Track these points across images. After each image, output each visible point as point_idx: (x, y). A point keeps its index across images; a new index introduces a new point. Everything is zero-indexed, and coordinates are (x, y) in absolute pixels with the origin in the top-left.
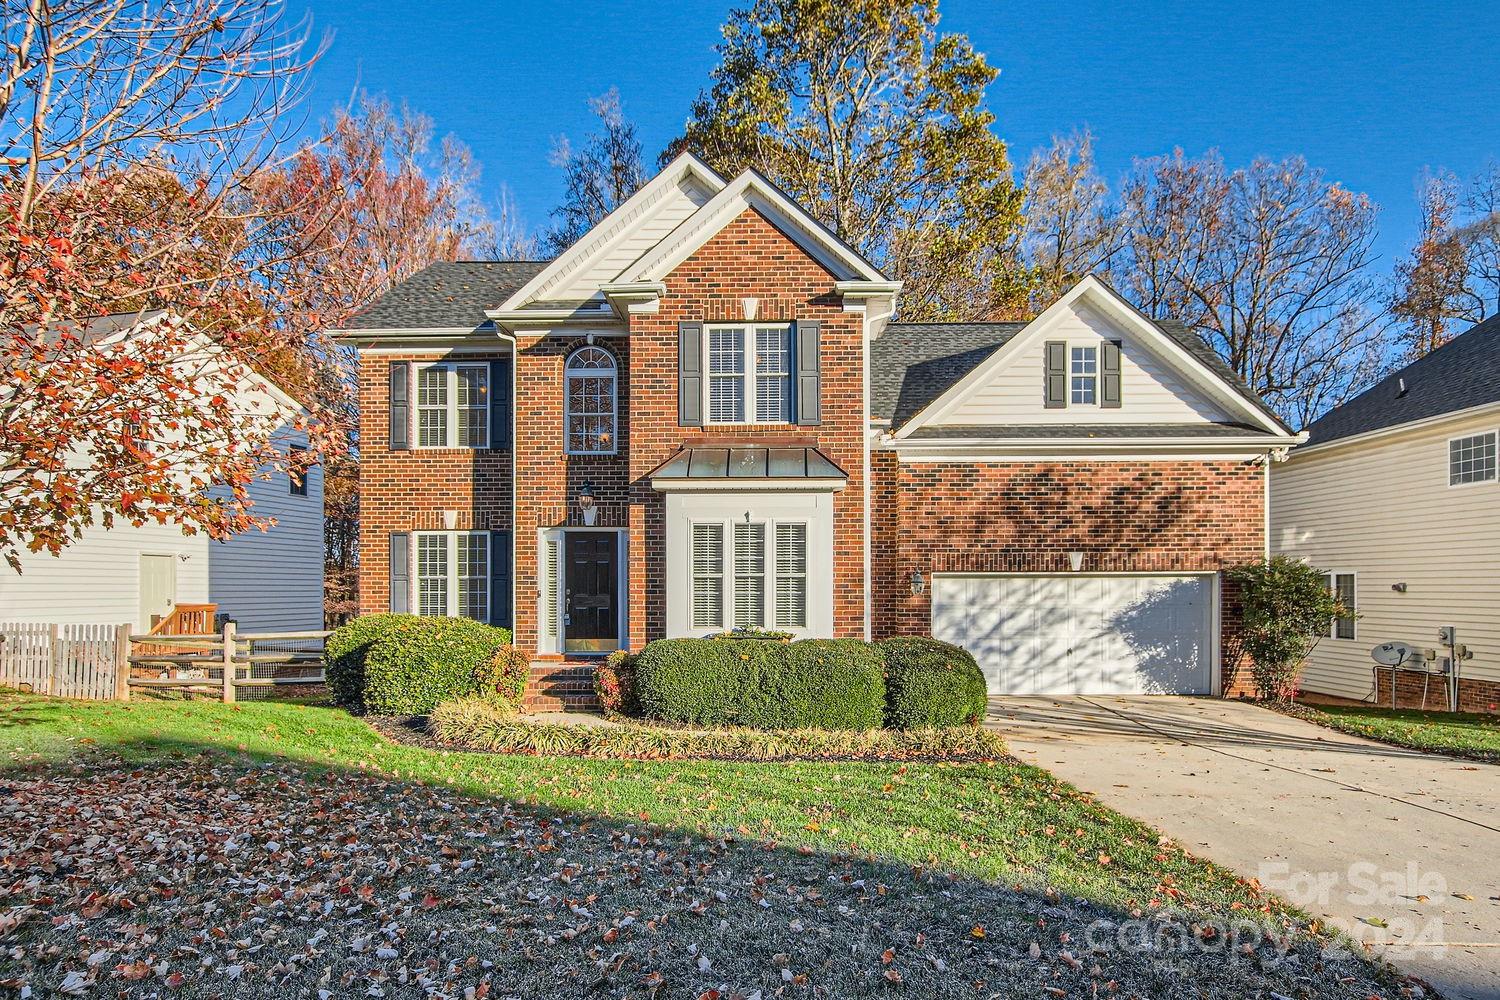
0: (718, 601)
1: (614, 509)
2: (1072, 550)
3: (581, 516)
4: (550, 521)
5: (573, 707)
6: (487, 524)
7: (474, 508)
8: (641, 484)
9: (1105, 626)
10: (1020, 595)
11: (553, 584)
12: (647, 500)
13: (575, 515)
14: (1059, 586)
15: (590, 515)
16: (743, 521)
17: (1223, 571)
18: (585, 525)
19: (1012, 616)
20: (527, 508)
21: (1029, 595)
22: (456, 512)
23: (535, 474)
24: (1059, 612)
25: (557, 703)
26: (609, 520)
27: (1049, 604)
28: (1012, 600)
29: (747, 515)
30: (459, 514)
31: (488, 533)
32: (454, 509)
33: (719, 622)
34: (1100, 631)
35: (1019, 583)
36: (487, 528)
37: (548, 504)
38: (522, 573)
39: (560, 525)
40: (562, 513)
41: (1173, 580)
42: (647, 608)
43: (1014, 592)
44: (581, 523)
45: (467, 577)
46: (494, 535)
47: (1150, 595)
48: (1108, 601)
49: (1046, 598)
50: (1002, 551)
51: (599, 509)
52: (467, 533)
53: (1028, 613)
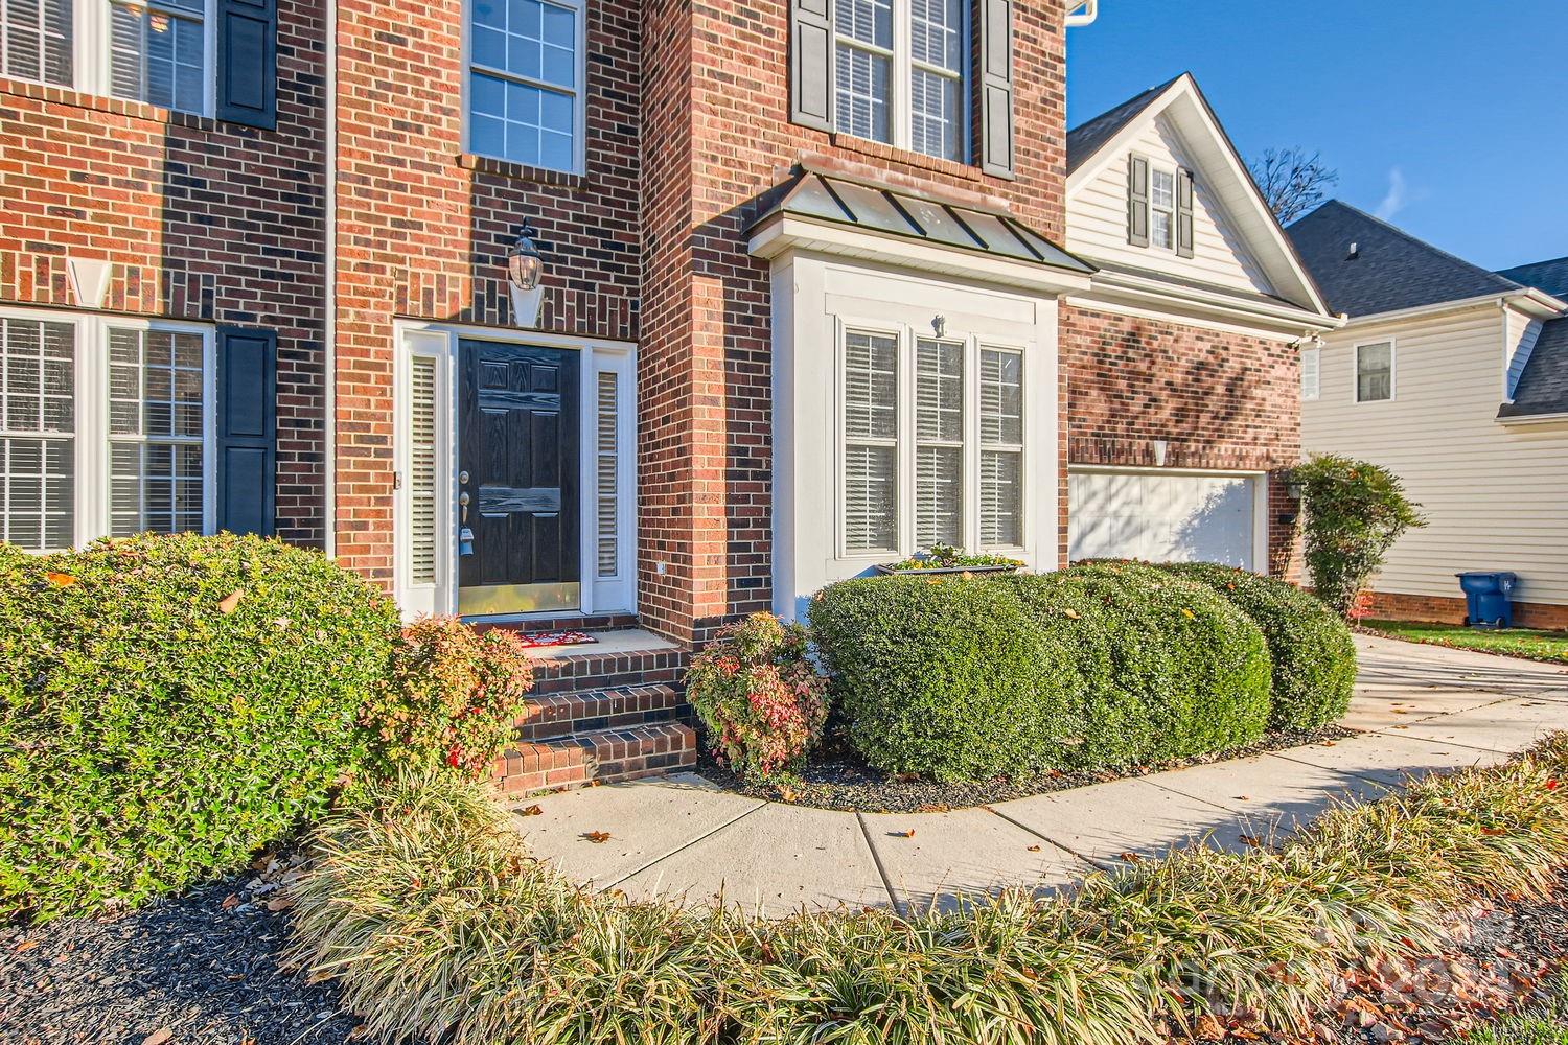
0: (887, 495)
1: (581, 298)
2: (1156, 438)
3: (504, 304)
4: (428, 306)
5: (618, 768)
6: (207, 310)
7: (165, 263)
8: (715, 232)
9: (1173, 539)
10: (1100, 498)
11: (426, 461)
12: (727, 270)
13: (492, 302)
14: (1136, 487)
15: (528, 303)
16: (929, 333)
17: (1271, 472)
18: (514, 327)
19: (1093, 527)
20: (366, 267)
21: (1110, 498)
22: (106, 267)
23: (388, 185)
24: (1136, 523)
25: (574, 760)
26: (570, 320)
27: (1126, 512)
28: (1093, 506)
29: (937, 323)
30: (117, 271)
31: (209, 333)
32: (101, 256)
33: (889, 540)
34: (1169, 546)
35: (1099, 481)
36: (207, 316)
37: (421, 263)
38: (352, 427)
39: (454, 320)
40: (460, 289)
41: (1226, 481)
42: (729, 511)
43: (1094, 495)
44: (505, 320)
45: (140, 437)
46: (227, 336)
47: (1209, 499)
48: (1177, 508)
49: (1126, 503)
50: (1093, 434)
51: (548, 293)
52: (143, 325)
53: (1107, 523)
